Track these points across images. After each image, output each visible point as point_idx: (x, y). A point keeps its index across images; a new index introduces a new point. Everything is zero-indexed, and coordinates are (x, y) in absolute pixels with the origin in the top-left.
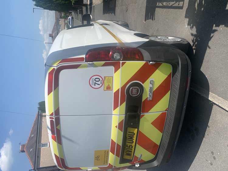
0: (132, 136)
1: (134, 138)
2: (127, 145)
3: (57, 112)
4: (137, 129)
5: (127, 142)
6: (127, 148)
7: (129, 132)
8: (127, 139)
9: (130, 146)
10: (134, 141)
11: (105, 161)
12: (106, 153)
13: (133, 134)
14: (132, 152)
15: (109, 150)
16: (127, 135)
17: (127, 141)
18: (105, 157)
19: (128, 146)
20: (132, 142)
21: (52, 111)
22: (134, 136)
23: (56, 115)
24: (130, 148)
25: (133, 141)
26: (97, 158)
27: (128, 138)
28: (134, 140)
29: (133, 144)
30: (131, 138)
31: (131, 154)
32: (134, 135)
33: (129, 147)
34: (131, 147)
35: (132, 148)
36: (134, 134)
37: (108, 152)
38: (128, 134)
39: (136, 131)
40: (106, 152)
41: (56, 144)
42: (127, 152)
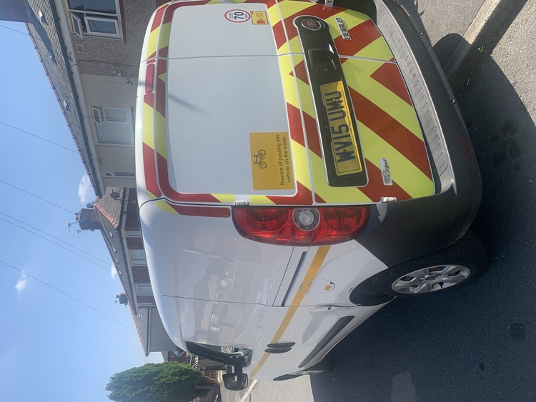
0: (337, 100)
1: (343, 104)
2: (333, 128)
3: (164, 52)
4: (342, 82)
5: (331, 120)
6: (335, 138)
7: (326, 95)
8: (328, 112)
9: (340, 127)
10: (346, 109)
11: (285, 171)
12: (281, 142)
13: (337, 95)
14: (351, 143)
15: (287, 133)
16: (325, 103)
17: (330, 117)
18: (280, 156)
19: (336, 130)
20: (341, 115)
21: (155, 49)
22: (341, 99)
23: (160, 55)
24: (344, 133)
25: (343, 112)
26: (259, 158)
27: (329, 110)
28: (344, 109)
29: (346, 118)
30: (336, 105)
31: (353, 152)
32: (340, 96)
33: (340, 132)
34: (343, 129)
35: (347, 130)
36: (340, 93)
37: (284, 139)
38: (327, 100)
39: (340, 87)
40: (281, 139)
41: (151, 111)
42: (342, 151)
